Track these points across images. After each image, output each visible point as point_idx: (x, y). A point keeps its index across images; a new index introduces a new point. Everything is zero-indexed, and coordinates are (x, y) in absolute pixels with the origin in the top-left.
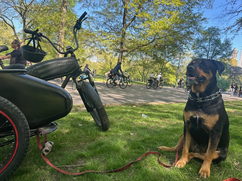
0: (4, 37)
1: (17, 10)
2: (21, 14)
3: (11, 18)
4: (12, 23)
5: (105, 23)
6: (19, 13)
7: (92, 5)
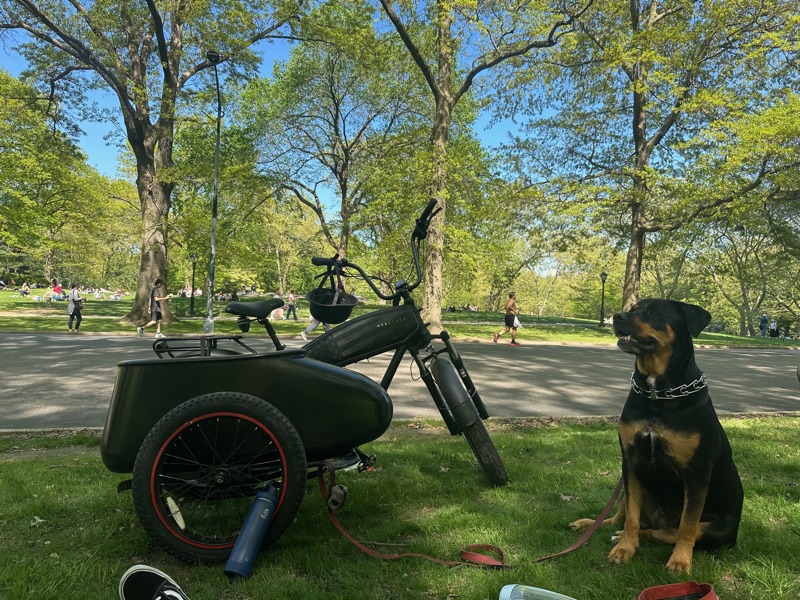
0: (298, 235)
1: (326, 164)
2: (335, 171)
3: (312, 187)
4: (316, 197)
5: (571, 151)
6: (332, 168)
7: (525, 104)
